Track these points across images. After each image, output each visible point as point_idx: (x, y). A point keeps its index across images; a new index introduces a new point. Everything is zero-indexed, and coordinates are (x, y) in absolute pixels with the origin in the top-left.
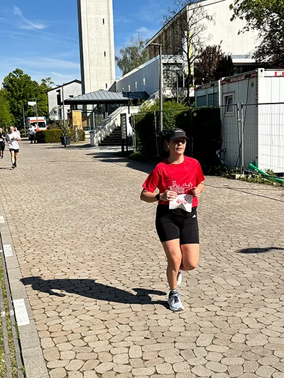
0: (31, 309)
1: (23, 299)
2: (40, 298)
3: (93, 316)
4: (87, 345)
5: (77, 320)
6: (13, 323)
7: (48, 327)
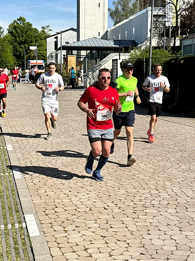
0: (40, 223)
1: (32, 215)
2: (47, 215)
3: (94, 232)
4: (91, 256)
5: (80, 234)
6: (26, 234)
7: (56, 238)
